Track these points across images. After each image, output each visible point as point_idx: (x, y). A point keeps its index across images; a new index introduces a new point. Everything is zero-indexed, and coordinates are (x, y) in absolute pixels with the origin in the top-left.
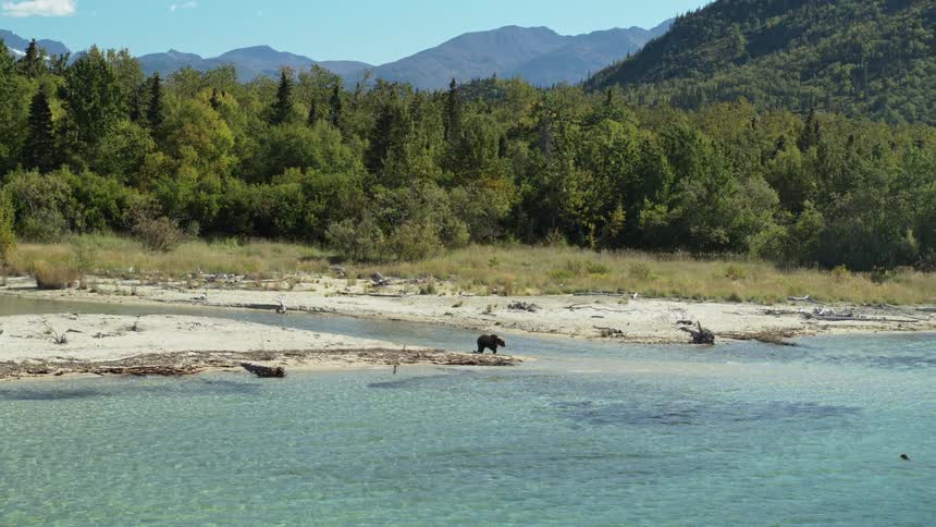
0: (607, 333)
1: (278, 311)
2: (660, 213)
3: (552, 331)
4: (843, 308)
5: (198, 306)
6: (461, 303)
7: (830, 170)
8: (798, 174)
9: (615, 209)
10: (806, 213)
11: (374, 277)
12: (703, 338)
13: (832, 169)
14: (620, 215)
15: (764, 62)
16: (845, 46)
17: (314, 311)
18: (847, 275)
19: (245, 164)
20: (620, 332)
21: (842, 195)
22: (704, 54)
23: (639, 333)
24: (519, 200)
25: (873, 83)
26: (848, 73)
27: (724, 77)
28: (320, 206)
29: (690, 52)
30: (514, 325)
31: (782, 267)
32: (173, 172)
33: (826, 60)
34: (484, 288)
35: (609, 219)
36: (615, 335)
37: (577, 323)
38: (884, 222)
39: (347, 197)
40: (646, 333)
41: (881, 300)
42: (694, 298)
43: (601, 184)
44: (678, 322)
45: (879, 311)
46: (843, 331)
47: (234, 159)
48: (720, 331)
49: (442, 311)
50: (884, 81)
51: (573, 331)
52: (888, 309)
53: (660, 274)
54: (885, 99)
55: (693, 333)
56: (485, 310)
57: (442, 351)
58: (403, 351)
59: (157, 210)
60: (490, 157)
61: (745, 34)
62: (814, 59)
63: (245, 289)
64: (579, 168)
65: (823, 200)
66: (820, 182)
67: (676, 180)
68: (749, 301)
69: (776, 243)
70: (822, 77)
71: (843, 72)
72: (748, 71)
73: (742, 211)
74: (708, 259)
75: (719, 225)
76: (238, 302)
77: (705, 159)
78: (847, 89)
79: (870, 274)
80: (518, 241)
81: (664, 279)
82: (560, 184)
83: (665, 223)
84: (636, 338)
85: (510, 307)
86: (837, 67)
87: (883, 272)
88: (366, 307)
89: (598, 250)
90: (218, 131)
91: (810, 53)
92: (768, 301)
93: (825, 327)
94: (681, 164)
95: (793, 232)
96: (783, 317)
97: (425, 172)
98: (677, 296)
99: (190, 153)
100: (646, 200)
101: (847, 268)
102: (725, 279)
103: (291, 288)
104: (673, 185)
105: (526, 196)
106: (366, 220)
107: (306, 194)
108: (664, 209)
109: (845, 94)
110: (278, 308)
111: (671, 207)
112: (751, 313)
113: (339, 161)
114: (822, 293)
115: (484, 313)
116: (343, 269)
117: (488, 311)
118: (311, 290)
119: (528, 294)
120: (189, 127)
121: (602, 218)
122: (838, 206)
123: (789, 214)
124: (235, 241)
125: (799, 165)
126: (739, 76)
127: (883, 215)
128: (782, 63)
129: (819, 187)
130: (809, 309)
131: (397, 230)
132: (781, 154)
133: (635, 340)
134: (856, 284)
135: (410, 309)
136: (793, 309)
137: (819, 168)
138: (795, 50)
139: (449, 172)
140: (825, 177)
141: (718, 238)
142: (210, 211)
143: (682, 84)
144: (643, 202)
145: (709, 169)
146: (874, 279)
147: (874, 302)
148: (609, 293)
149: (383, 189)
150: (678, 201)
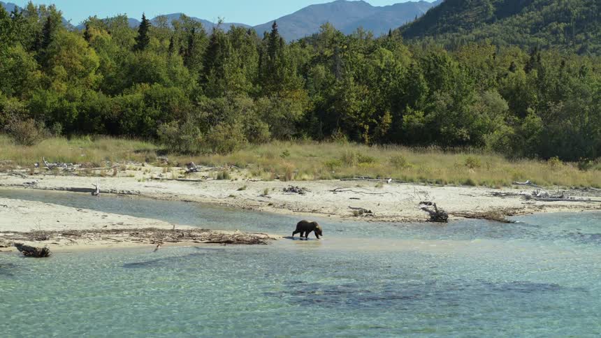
0: (359, 213)
1: (93, 194)
2: (419, 117)
3: (314, 211)
4: (556, 191)
5: (29, 189)
6: (245, 187)
7: (547, 86)
8: (524, 89)
9: (384, 114)
10: (529, 118)
11: (189, 165)
12: (438, 217)
13: (549, 85)
14: (388, 118)
15: (506, 22)
16: (560, 11)
17: (122, 194)
18: (559, 164)
19: (109, 80)
20: (370, 212)
21: (556, 104)
22: (466, 17)
23: (386, 213)
24: (312, 108)
25: (578, 35)
26: (562, 28)
27: (479, 31)
28: (156, 111)
29: (457, 16)
30: (283, 206)
31: (510, 158)
32: (47, 85)
33: (547, 21)
34: (269, 175)
35: (379, 121)
36: (365, 214)
37: (337, 204)
38: (588, 124)
39: (177, 104)
40: (391, 213)
41: (586, 184)
42: (437, 183)
43: (374, 95)
44: (421, 203)
45: (585, 193)
46: (556, 210)
47: (100, 76)
48: (455, 210)
49: (227, 194)
50: (586, 35)
51: (331, 211)
52: (592, 191)
53: (414, 163)
54: (586, 46)
55: (431, 213)
56: (262, 193)
57: (207, 230)
58: (173, 230)
59: (26, 113)
60: (290, 74)
61: (493, 4)
62: (539, 19)
63: (77, 175)
64: (357, 83)
65: (543, 108)
66: (540, 95)
67: (431, 93)
68: (481, 185)
69: (506, 140)
70: (544, 32)
71: (558, 28)
72: (495, 28)
73: (480, 116)
74: (453, 152)
75: (462, 126)
76: (62, 186)
77: (453, 77)
78: (561, 39)
79: (577, 164)
80: (310, 137)
81: (416, 167)
82: (343, 95)
83: (422, 124)
84: (383, 217)
85: (285, 190)
86: (554, 25)
87: (587, 161)
88: (166, 191)
89: (370, 145)
90: (86, 56)
91: (536, 16)
92: (496, 185)
93: (541, 207)
94: (435, 80)
95: (519, 132)
96: (507, 199)
97: (239, 86)
98: (424, 181)
99: (61, 71)
100: (408, 107)
101: (560, 159)
102: (465, 167)
103: (115, 174)
104: (429, 96)
105: (318, 105)
106: (188, 122)
107: (146, 102)
108: (421, 114)
109: (559, 43)
110: (93, 191)
111: (426, 113)
112: (482, 195)
113: (180, 79)
114: (539, 179)
115: (262, 196)
116: (167, 159)
117: (265, 194)
118: (131, 176)
119: (304, 180)
120: (64, 52)
121: (374, 121)
122: (553, 112)
123: (517, 118)
124: (88, 138)
125: (524, 83)
126: (489, 31)
127: (587, 119)
128: (518, 23)
129: (539, 99)
130: (529, 192)
131: (212, 129)
132: (511, 74)
133: (382, 219)
134: (566, 171)
135: (202, 192)
136: (516, 191)
137: (540, 84)
138: (526, 14)
139: (258, 86)
140: (543, 91)
141: (462, 136)
142: (71, 115)
143: (451, 37)
144: (405, 108)
145: (456, 85)
146: (581, 168)
147: (581, 186)
148: (368, 178)
149: (205, 98)
150: (433, 108)
